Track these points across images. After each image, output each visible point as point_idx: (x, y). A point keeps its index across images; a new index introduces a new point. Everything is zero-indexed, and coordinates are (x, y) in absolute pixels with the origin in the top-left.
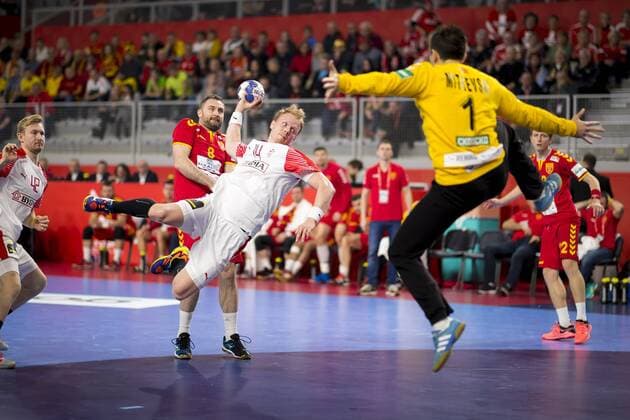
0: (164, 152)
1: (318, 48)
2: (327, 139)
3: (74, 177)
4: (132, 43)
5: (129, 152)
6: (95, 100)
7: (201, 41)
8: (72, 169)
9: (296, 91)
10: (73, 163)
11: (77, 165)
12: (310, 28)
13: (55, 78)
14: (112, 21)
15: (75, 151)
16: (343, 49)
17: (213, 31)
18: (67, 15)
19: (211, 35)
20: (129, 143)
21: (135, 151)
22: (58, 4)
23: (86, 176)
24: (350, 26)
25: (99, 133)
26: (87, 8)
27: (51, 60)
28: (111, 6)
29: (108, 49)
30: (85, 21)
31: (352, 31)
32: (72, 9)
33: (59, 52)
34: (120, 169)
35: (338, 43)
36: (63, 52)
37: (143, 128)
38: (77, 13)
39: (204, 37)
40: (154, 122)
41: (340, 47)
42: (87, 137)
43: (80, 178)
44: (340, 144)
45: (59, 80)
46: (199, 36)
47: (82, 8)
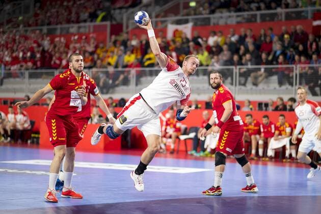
1: (275, 39)
2: (280, 86)
9: (264, 61)
12: (271, 29)
16: (289, 39)
17: (220, 32)
24: (292, 27)
26: (157, 19)
31: (293, 31)
35: (286, 36)
41: (287, 38)
44: (287, 89)
46: (212, 34)
47: (154, 19)
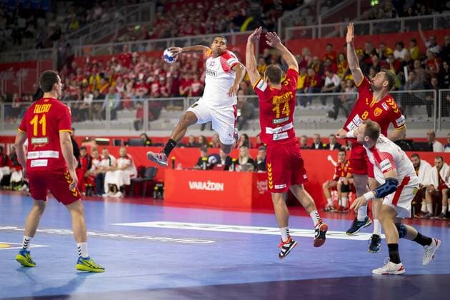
3: (317, 146)
6: (331, 92)
8: (315, 141)
10: (315, 137)
11: (319, 138)
13: (302, 77)
15: (316, 128)
18: (310, 31)
23: (324, 145)
25: (333, 115)
26: (324, 25)
29: (341, 57)
30: (323, 35)
32: (313, 27)
33: (304, 58)
36: (306, 58)
38: (317, 30)
42: (325, 117)
43: (321, 147)
45: (304, 77)
47: (320, 26)
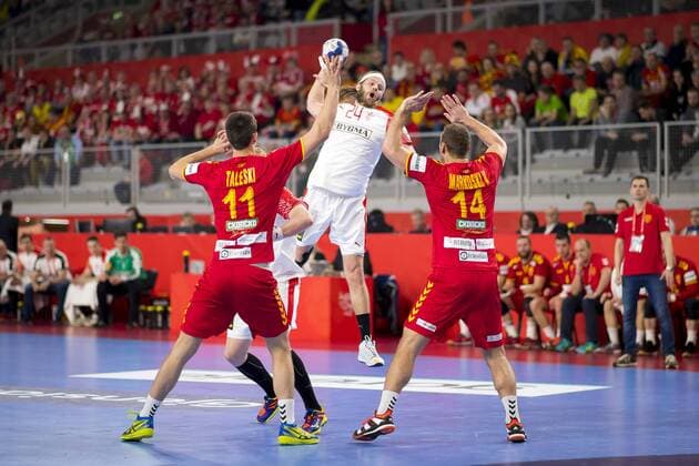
0: (561, 193)
4: (515, 53)
5: (515, 194)
7: (605, 47)
14: (489, 26)
18: (431, 20)
19: (619, 41)
20: (515, 182)
21: (523, 193)
22: (420, 6)
26: (458, 9)
27: (411, 77)
28: (487, 6)
29: (487, 63)
30: (455, 26)
32: (438, 12)
33: (423, 67)
34: (526, 218)
36: (429, 68)
37: (533, 161)
38: (444, 17)
39: (611, 42)
40: (547, 154)
47: (450, 9)
